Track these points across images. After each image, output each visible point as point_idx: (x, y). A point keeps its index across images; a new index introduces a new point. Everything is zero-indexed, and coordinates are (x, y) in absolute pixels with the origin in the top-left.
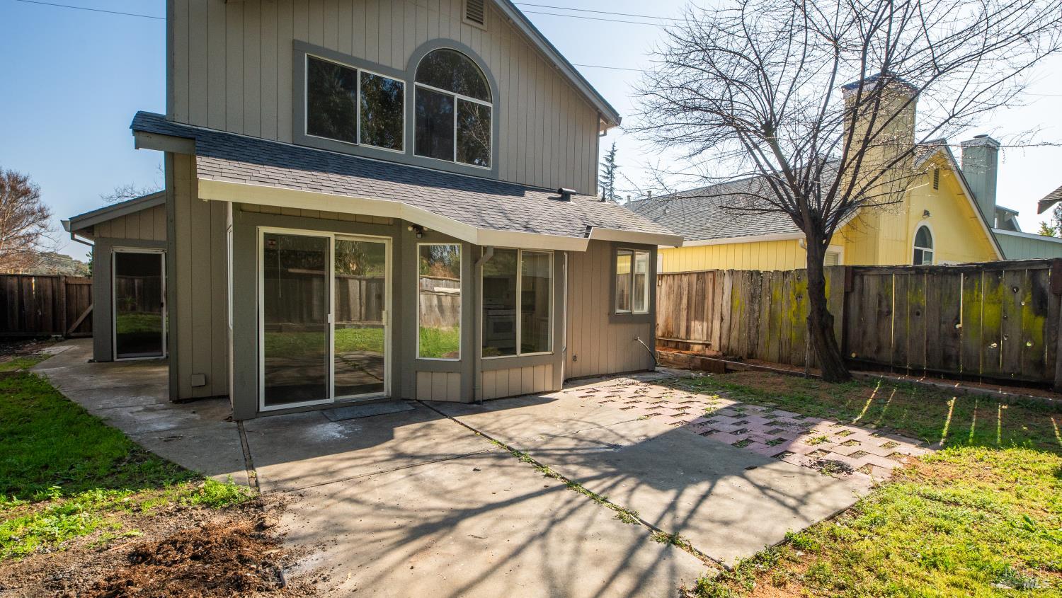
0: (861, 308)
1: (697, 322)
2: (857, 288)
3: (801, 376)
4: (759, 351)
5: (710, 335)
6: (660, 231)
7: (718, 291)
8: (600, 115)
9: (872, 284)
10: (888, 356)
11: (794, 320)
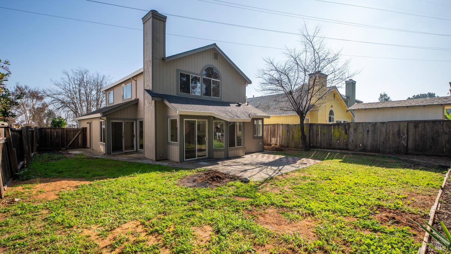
0: (313, 133)
1: (273, 138)
2: (312, 128)
3: (300, 150)
4: (290, 145)
5: (277, 141)
6: (265, 114)
7: (279, 130)
8: (246, 81)
9: (315, 127)
10: (318, 145)
11: (298, 137)
